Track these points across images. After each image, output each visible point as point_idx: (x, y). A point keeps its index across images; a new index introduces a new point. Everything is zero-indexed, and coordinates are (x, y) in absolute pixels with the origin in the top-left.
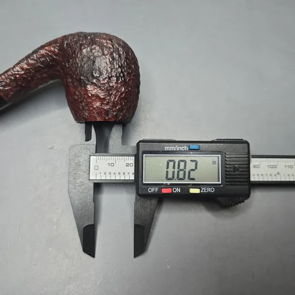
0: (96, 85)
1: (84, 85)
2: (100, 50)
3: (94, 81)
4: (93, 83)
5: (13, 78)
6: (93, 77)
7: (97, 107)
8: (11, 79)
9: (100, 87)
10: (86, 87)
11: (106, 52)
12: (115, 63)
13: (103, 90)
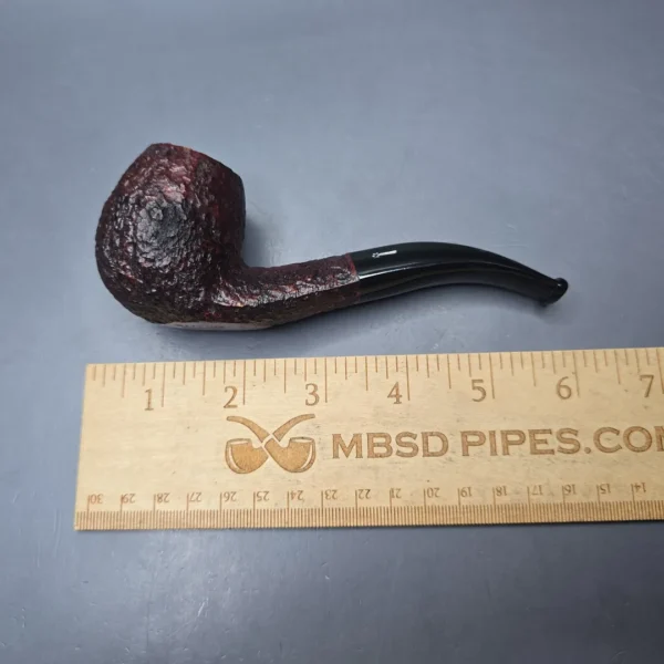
0: (165, 197)
1: (187, 206)
2: (138, 254)
3: (165, 204)
4: (169, 201)
5: (319, 279)
6: (164, 210)
7: (179, 165)
8: (323, 278)
9: (160, 192)
10: (186, 200)
11: (130, 249)
12: (122, 226)
13: (158, 187)
